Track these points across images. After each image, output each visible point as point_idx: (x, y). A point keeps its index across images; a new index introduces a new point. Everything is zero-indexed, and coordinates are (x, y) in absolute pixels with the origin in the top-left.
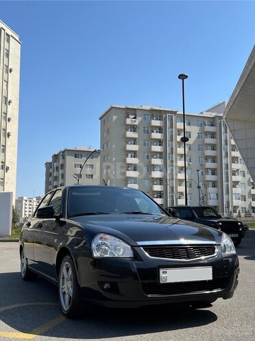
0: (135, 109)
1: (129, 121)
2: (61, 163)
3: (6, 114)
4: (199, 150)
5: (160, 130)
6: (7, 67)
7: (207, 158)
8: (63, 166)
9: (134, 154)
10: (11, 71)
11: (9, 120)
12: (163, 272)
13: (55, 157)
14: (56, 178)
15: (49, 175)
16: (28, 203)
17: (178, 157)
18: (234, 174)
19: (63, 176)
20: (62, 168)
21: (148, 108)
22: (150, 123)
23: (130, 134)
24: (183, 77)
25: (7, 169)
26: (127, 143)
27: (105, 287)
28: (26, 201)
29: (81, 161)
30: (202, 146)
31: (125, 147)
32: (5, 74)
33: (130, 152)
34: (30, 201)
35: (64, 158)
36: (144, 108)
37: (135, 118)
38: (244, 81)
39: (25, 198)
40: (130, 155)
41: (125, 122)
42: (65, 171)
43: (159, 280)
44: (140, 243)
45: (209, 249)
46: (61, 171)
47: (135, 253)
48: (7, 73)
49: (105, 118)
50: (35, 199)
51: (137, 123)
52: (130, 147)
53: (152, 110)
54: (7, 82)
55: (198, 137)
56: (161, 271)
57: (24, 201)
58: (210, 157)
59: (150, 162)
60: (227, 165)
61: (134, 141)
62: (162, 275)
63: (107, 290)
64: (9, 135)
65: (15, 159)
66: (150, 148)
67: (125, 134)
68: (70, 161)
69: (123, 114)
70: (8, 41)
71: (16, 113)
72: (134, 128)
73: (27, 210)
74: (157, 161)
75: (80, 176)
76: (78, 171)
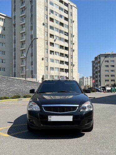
2: (98, 60)
3: (72, 41)
6: (72, 20)
8: (99, 62)
10: (73, 22)
11: (74, 44)
13: (96, 58)
14: (97, 68)
15: (93, 66)
16: (86, 79)
20: (99, 63)
25: (74, 65)
28: (85, 78)
29: (106, 59)
32: (71, 24)
34: (87, 78)
35: (100, 58)
39: (85, 77)
43: (48, 120)
44: (43, 106)
46: (98, 65)
48: (72, 23)
50: (89, 78)
54: (72, 27)
57: (84, 79)
62: (49, 118)
64: (74, 51)
65: (77, 61)
68: (102, 58)
70: (72, 8)
71: (77, 41)
73: (86, 82)
75: (108, 66)
76: (107, 64)
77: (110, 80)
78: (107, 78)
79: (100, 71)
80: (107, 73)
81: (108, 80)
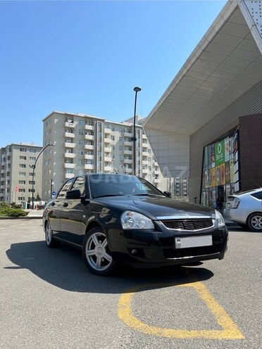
0: (72, 116)
1: (67, 124)
2: (8, 155)
4: (120, 149)
5: (92, 133)
7: (125, 156)
8: (9, 158)
9: (72, 150)
12: (178, 241)
13: (3, 150)
14: (3, 167)
17: (105, 155)
18: (144, 168)
19: (10, 165)
21: (83, 115)
22: (84, 127)
23: (68, 134)
24: (137, 89)
26: (66, 141)
27: (133, 252)
29: (23, 154)
30: (122, 147)
31: (64, 145)
33: (68, 148)
35: (10, 150)
36: (79, 115)
37: (72, 122)
38: (164, 99)
40: (68, 151)
41: (64, 124)
42: (11, 162)
43: (175, 246)
44: (159, 218)
45: (209, 222)
46: (8, 162)
47: (156, 225)
49: (48, 120)
51: (73, 126)
52: (68, 145)
53: (86, 118)
55: (120, 140)
56: (176, 240)
58: (128, 155)
59: (84, 157)
60: (139, 161)
61: (72, 140)
62: (177, 243)
63: (135, 254)
66: (84, 147)
67: (64, 135)
68: (16, 153)
69: (62, 119)
72: (71, 130)
74: (89, 157)
75: (24, 166)
76: (23, 162)
77: (27, 190)
78: (22, 186)
79: (9, 174)
80: (22, 178)
81: (24, 190)
